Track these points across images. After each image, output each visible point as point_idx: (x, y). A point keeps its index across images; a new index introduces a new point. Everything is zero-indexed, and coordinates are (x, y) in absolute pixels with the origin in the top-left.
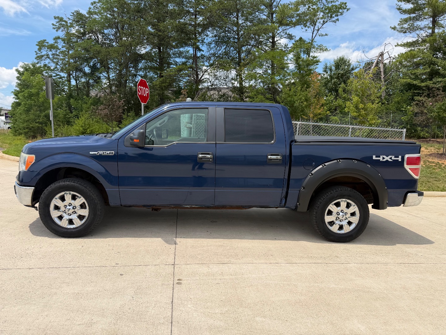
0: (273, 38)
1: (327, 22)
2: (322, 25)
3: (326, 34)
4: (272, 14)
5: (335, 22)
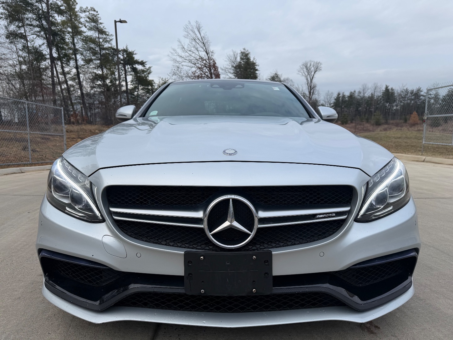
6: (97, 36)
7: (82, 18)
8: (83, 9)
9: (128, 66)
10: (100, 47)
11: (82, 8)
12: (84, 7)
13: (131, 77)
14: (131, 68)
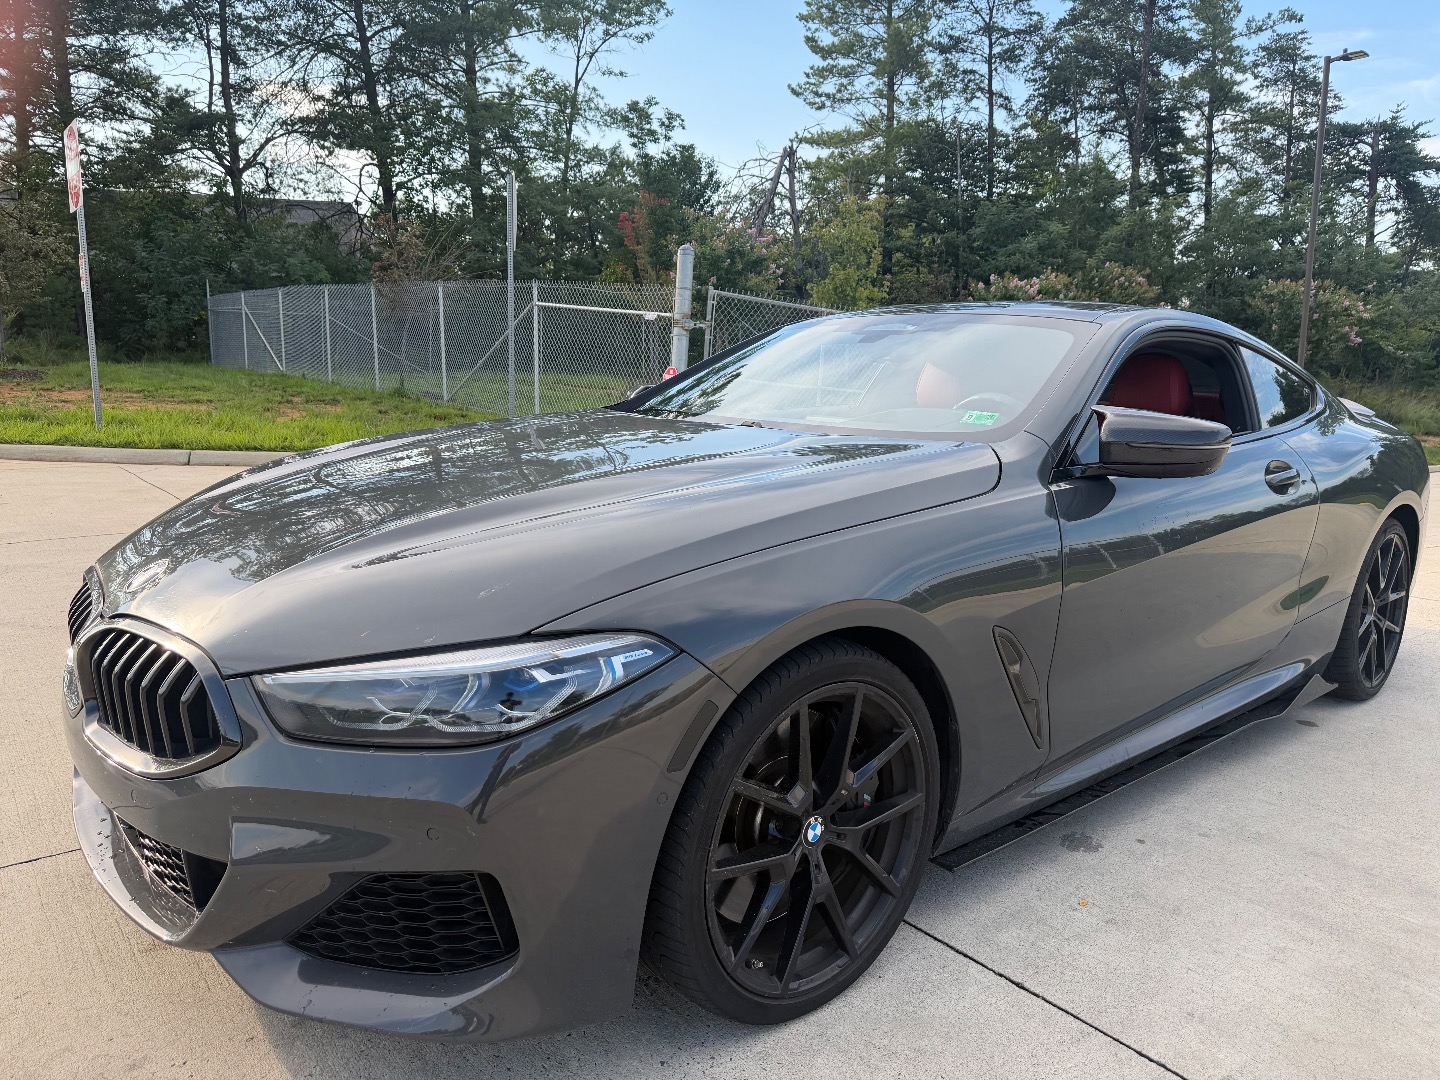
0: (471, 58)
1: (615, 34)
2: (601, 42)
3: (621, 74)
5: (640, 40)
6: (1288, 100)
7: (1248, 54)
8: (1254, 24)
9: (1389, 179)
10: (1290, 133)
11: (1254, 20)
12: (1260, 17)
13: (1391, 217)
14: (1398, 185)
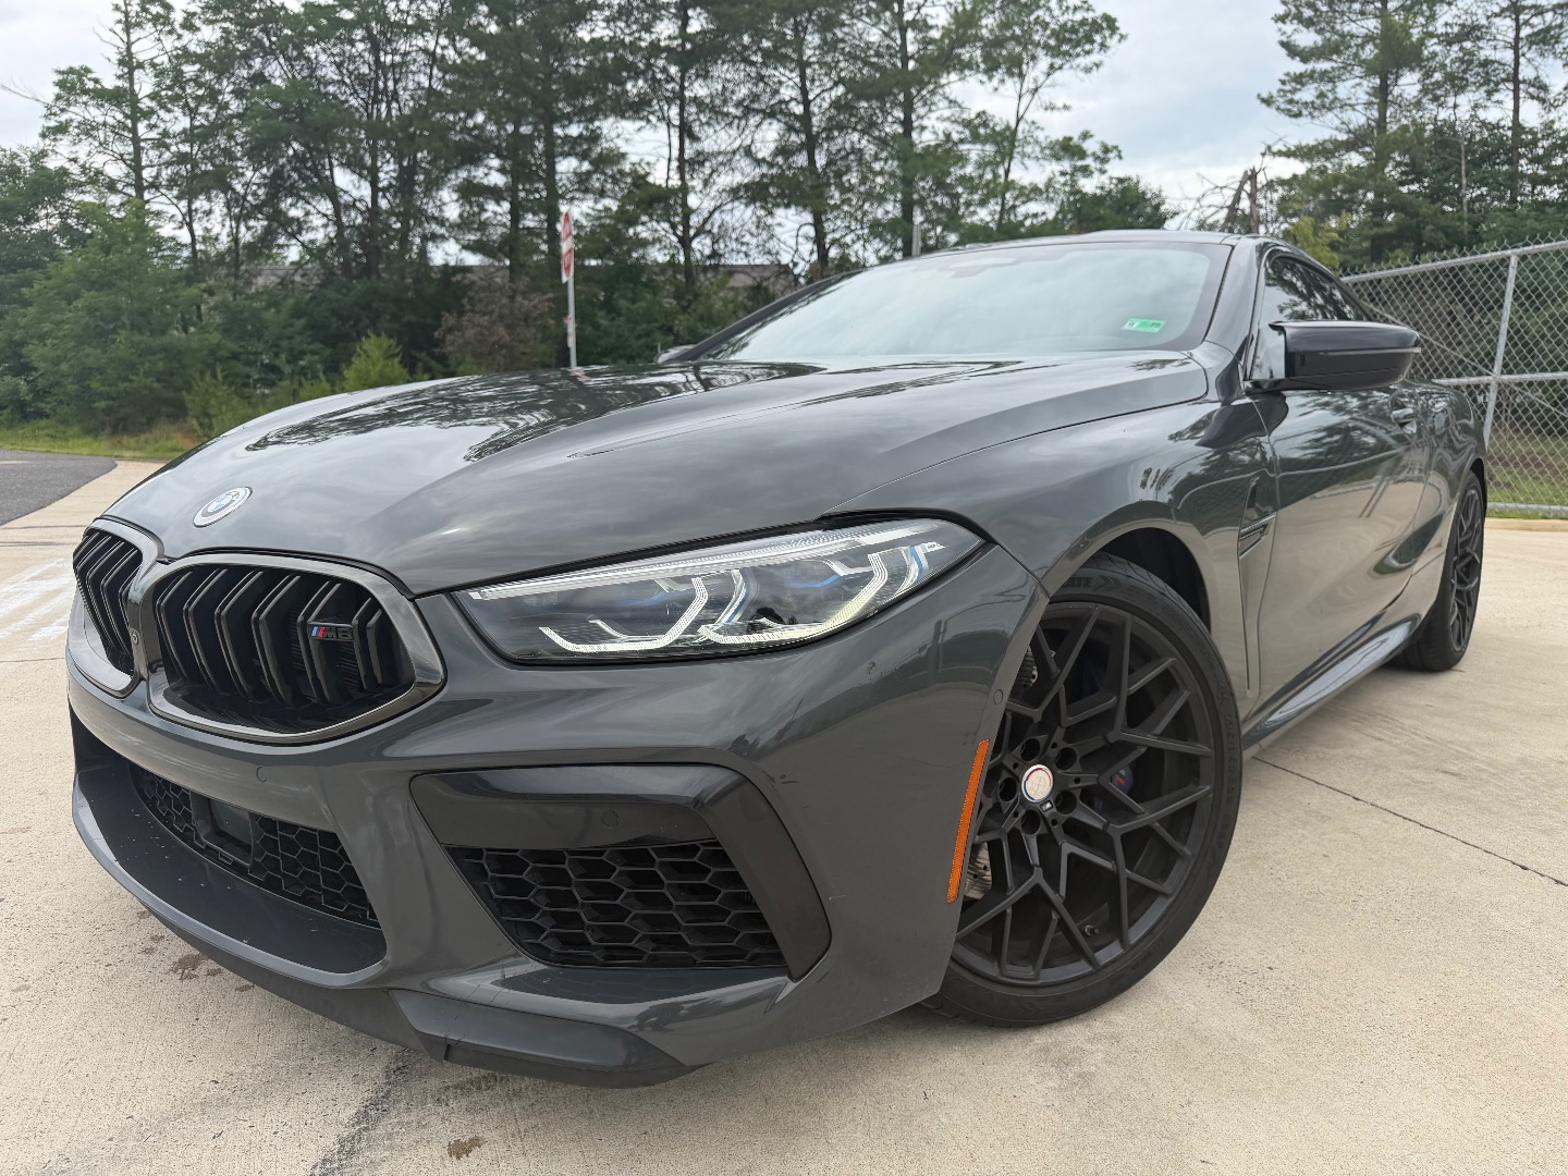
0: (908, 108)
1: (1060, 68)
2: (1045, 76)
3: (1066, 107)
4: (903, 31)
5: (1088, 70)
